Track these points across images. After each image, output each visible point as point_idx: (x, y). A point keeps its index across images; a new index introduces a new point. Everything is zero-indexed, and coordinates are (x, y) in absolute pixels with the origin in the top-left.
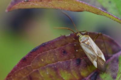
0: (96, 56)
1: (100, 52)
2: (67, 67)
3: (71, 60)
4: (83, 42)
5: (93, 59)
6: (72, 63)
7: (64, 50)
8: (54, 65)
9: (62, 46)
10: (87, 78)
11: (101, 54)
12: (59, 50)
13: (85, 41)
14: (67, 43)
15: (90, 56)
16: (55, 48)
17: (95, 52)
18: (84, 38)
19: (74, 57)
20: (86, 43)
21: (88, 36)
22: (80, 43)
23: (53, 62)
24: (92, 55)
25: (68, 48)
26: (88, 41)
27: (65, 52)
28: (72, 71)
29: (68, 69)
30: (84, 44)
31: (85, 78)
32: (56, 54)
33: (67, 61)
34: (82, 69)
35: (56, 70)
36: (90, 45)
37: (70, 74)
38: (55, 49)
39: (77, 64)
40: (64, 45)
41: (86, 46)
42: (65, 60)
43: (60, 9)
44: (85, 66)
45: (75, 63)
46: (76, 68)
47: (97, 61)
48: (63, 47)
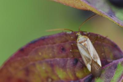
0: (91, 59)
1: (96, 56)
2: (63, 65)
3: (69, 58)
4: (80, 43)
5: (88, 62)
6: (69, 62)
7: (63, 47)
8: (51, 61)
9: (62, 42)
10: (82, 80)
11: (97, 58)
12: (58, 46)
13: (82, 42)
14: (67, 41)
15: (85, 58)
16: (54, 43)
17: (91, 55)
18: (82, 38)
19: (72, 56)
20: (83, 44)
21: (87, 37)
22: (77, 43)
23: (51, 58)
24: (87, 57)
25: (67, 46)
26: (86, 42)
27: (63, 49)
28: (68, 70)
29: (64, 67)
30: (80, 44)
31: (80, 80)
32: (55, 50)
33: (65, 58)
34: (77, 70)
35: (52, 66)
36: (86, 47)
37: (65, 73)
38: (54, 45)
39: (74, 63)
40: (64, 42)
41: (82, 47)
42: (63, 57)
43: (65, 4)
44: (81, 67)
45: (72, 63)
46: (72, 68)
47: (91, 65)
48: (62, 44)
